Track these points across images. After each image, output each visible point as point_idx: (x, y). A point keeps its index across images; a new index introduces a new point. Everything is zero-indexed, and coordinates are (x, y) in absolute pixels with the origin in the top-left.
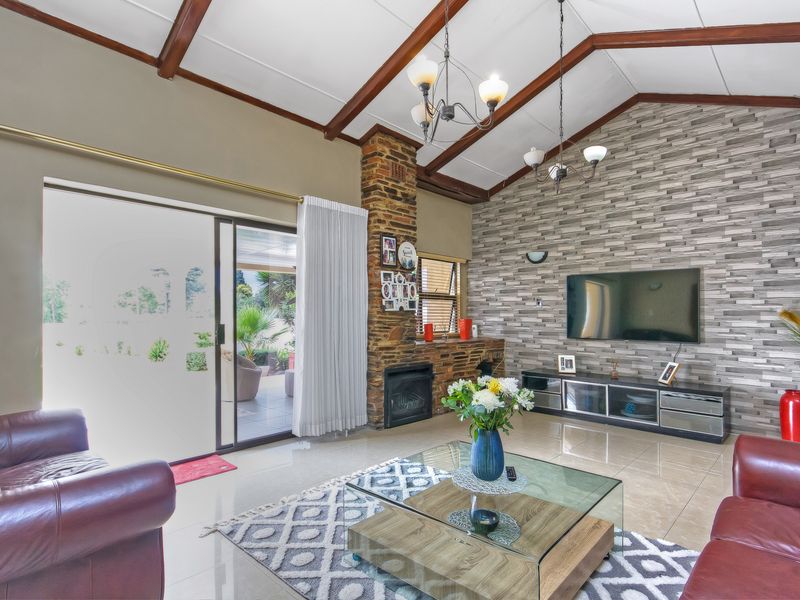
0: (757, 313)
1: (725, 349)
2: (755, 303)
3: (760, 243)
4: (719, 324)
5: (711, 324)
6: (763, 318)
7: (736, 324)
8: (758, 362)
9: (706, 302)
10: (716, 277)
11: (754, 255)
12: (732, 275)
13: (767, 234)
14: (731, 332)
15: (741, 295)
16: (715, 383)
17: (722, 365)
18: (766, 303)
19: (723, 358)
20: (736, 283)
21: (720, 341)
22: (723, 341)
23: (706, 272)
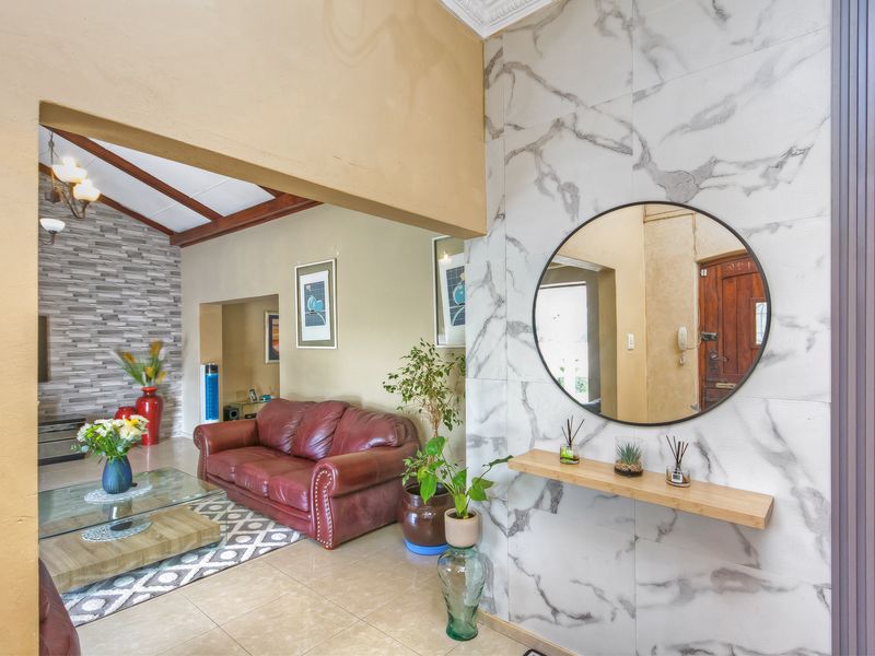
0: (93, 354)
1: (69, 384)
2: (92, 347)
3: (94, 301)
4: (63, 364)
5: (56, 364)
6: (97, 357)
7: (77, 363)
8: (94, 391)
9: (52, 345)
10: (60, 325)
11: (90, 310)
12: (74, 324)
13: (100, 295)
14: (74, 370)
15: (81, 340)
16: (59, 413)
17: (65, 398)
18: (100, 346)
19: (67, 391)
20: (78, 330)
21: (64, 378)
22: (67, 377)
23: (52, 320)
